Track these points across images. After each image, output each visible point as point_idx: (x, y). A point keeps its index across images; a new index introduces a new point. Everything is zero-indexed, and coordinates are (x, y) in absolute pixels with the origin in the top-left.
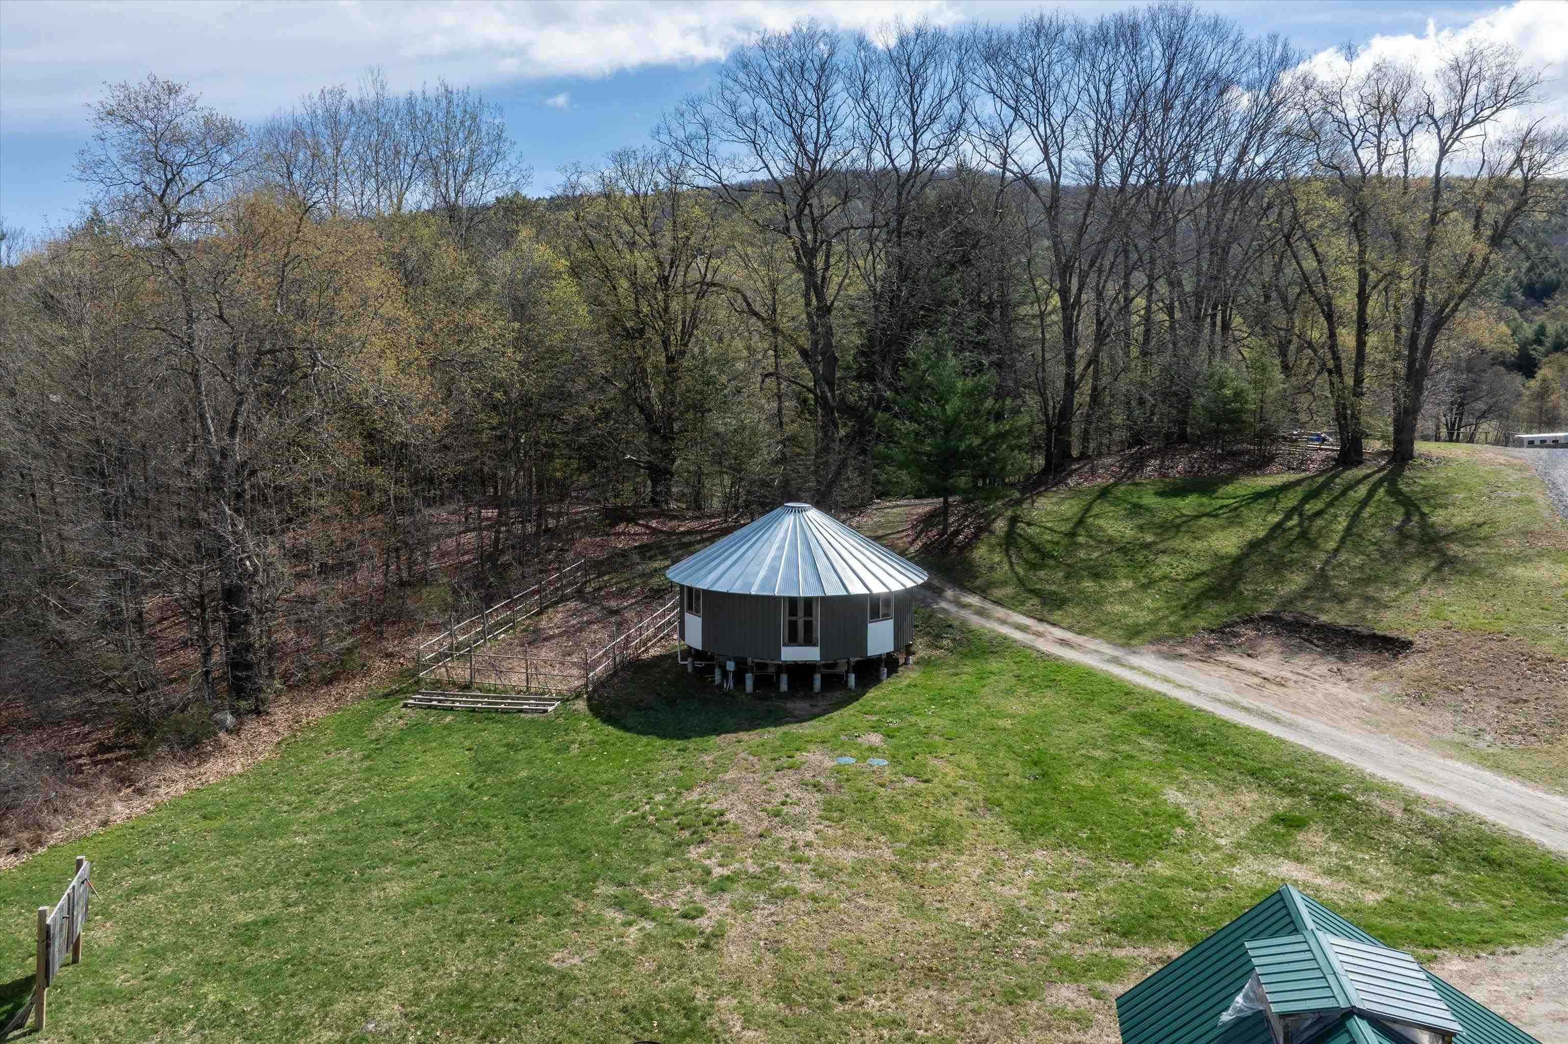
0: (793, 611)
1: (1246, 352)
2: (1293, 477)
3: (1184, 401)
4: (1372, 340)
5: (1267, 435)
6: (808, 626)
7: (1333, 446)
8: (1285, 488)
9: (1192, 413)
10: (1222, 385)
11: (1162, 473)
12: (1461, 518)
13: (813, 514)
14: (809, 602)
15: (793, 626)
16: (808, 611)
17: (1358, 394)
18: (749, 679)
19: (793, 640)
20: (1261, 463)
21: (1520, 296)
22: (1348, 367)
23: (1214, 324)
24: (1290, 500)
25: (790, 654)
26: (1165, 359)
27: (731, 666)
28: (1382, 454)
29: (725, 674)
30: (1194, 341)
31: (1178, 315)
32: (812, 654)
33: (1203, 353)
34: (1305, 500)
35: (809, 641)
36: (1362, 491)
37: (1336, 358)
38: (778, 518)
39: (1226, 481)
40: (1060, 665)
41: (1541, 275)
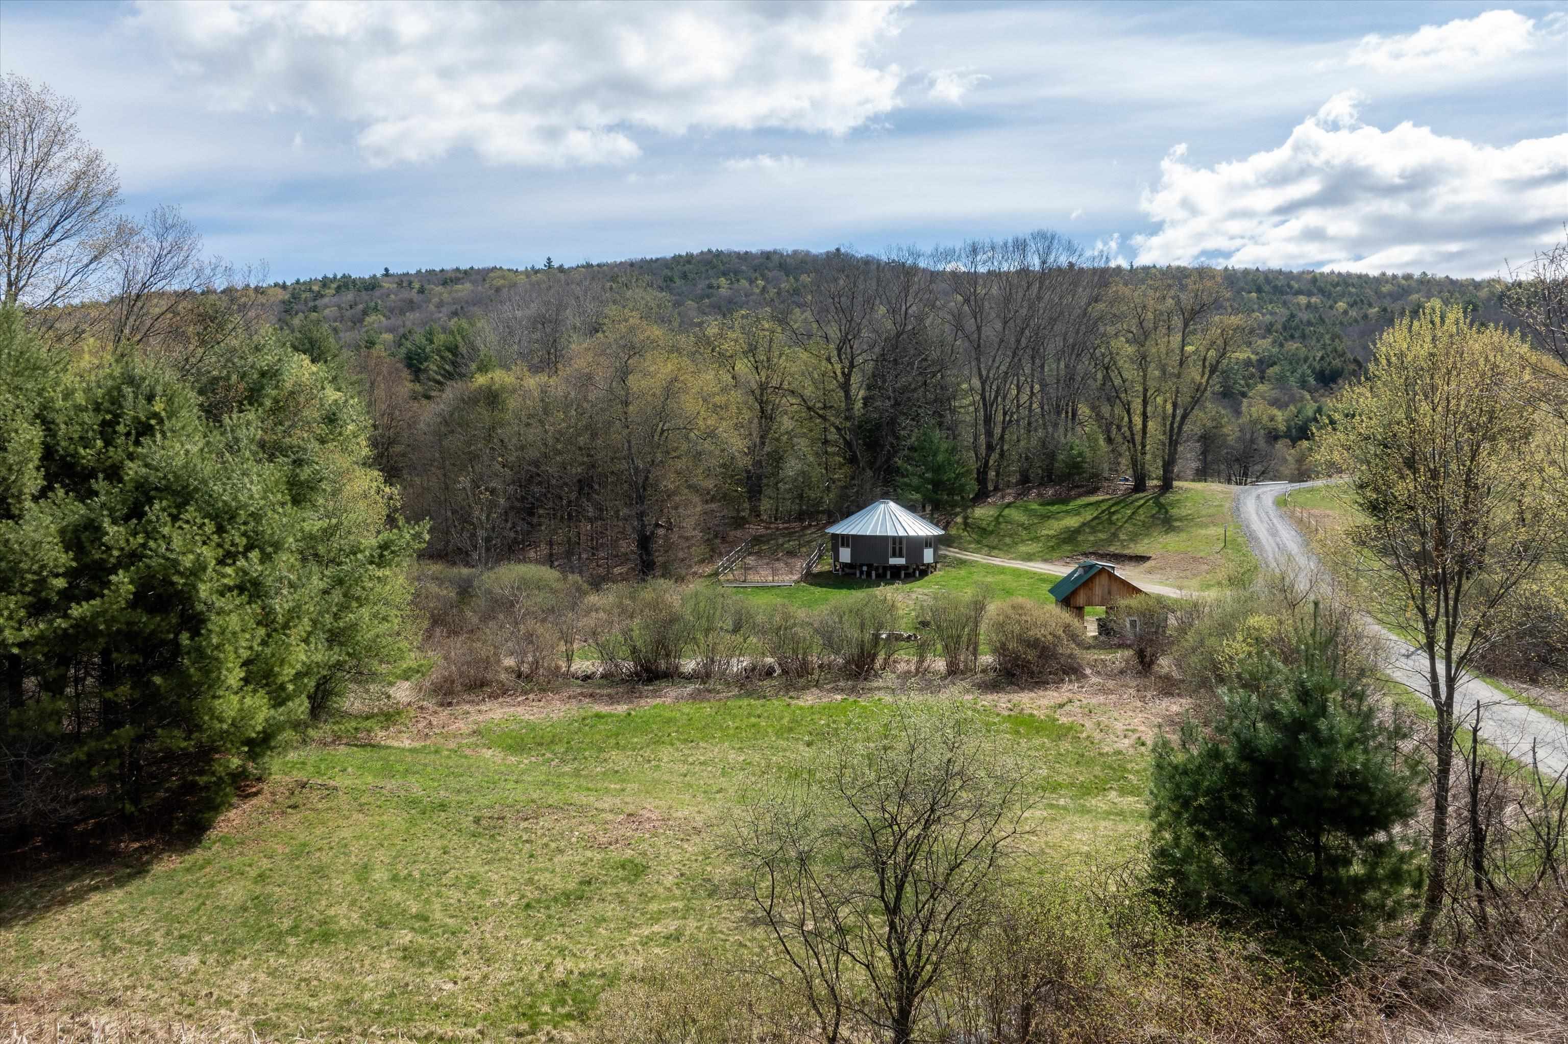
0: (894, 543)
1: (1087, 429)
2: (1108, 497)
3: (1052, 456)
4: (1150, 424)
5: (1096, 476)
6: (901, 549)
7: (1131, 483)
8: (1103, 501)
9: (1056, 465)
10: (1072, 448)
11: (1040, 495)
12: (1184, 512)
13: (892, 504)
14: (901, 538)
15: (894, 549)
16: (901, 543)
17: (1144, 453)
18: (874, 573)
19: (894, 555)
20: (1094, 491)
21: (1312, 381)
22: (1138, 439)
23: (1067, 413)
24: (1104, 506)
25: (893, 561)
26: (1041, 433)
27: (865, 568)
28: (1156, 486)
29: (862, 573)
30: (1056, 425)
31: (1046, 407)
32: (901, 561)
33: (1061, 430)
34: (1113, 505)
35: (901, 556)
36: (1142, 502)
37: (1132, 434)
38: (876, 508)
39: (1075, 498)
40: (1004, 568)
41: (1330, 363)
